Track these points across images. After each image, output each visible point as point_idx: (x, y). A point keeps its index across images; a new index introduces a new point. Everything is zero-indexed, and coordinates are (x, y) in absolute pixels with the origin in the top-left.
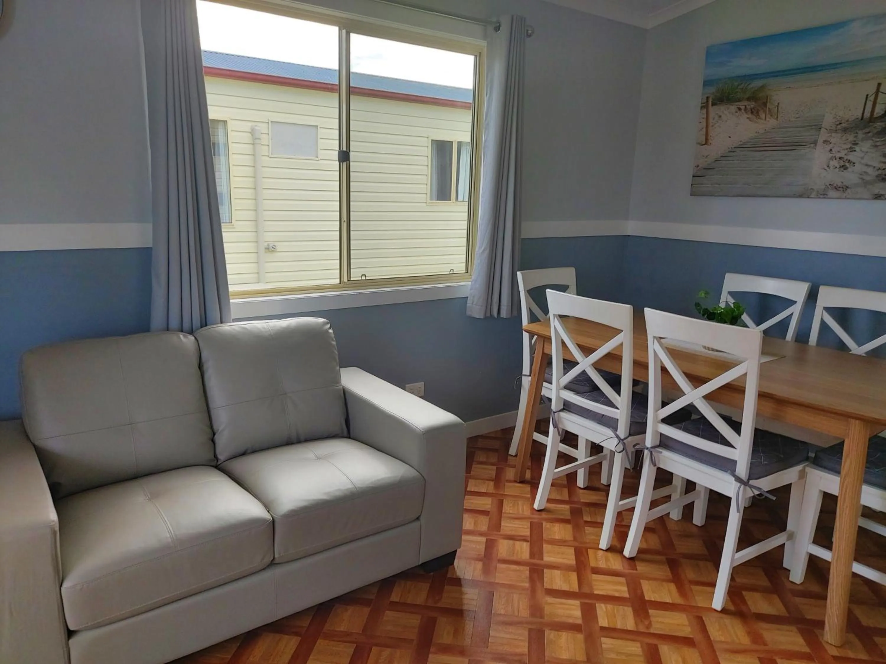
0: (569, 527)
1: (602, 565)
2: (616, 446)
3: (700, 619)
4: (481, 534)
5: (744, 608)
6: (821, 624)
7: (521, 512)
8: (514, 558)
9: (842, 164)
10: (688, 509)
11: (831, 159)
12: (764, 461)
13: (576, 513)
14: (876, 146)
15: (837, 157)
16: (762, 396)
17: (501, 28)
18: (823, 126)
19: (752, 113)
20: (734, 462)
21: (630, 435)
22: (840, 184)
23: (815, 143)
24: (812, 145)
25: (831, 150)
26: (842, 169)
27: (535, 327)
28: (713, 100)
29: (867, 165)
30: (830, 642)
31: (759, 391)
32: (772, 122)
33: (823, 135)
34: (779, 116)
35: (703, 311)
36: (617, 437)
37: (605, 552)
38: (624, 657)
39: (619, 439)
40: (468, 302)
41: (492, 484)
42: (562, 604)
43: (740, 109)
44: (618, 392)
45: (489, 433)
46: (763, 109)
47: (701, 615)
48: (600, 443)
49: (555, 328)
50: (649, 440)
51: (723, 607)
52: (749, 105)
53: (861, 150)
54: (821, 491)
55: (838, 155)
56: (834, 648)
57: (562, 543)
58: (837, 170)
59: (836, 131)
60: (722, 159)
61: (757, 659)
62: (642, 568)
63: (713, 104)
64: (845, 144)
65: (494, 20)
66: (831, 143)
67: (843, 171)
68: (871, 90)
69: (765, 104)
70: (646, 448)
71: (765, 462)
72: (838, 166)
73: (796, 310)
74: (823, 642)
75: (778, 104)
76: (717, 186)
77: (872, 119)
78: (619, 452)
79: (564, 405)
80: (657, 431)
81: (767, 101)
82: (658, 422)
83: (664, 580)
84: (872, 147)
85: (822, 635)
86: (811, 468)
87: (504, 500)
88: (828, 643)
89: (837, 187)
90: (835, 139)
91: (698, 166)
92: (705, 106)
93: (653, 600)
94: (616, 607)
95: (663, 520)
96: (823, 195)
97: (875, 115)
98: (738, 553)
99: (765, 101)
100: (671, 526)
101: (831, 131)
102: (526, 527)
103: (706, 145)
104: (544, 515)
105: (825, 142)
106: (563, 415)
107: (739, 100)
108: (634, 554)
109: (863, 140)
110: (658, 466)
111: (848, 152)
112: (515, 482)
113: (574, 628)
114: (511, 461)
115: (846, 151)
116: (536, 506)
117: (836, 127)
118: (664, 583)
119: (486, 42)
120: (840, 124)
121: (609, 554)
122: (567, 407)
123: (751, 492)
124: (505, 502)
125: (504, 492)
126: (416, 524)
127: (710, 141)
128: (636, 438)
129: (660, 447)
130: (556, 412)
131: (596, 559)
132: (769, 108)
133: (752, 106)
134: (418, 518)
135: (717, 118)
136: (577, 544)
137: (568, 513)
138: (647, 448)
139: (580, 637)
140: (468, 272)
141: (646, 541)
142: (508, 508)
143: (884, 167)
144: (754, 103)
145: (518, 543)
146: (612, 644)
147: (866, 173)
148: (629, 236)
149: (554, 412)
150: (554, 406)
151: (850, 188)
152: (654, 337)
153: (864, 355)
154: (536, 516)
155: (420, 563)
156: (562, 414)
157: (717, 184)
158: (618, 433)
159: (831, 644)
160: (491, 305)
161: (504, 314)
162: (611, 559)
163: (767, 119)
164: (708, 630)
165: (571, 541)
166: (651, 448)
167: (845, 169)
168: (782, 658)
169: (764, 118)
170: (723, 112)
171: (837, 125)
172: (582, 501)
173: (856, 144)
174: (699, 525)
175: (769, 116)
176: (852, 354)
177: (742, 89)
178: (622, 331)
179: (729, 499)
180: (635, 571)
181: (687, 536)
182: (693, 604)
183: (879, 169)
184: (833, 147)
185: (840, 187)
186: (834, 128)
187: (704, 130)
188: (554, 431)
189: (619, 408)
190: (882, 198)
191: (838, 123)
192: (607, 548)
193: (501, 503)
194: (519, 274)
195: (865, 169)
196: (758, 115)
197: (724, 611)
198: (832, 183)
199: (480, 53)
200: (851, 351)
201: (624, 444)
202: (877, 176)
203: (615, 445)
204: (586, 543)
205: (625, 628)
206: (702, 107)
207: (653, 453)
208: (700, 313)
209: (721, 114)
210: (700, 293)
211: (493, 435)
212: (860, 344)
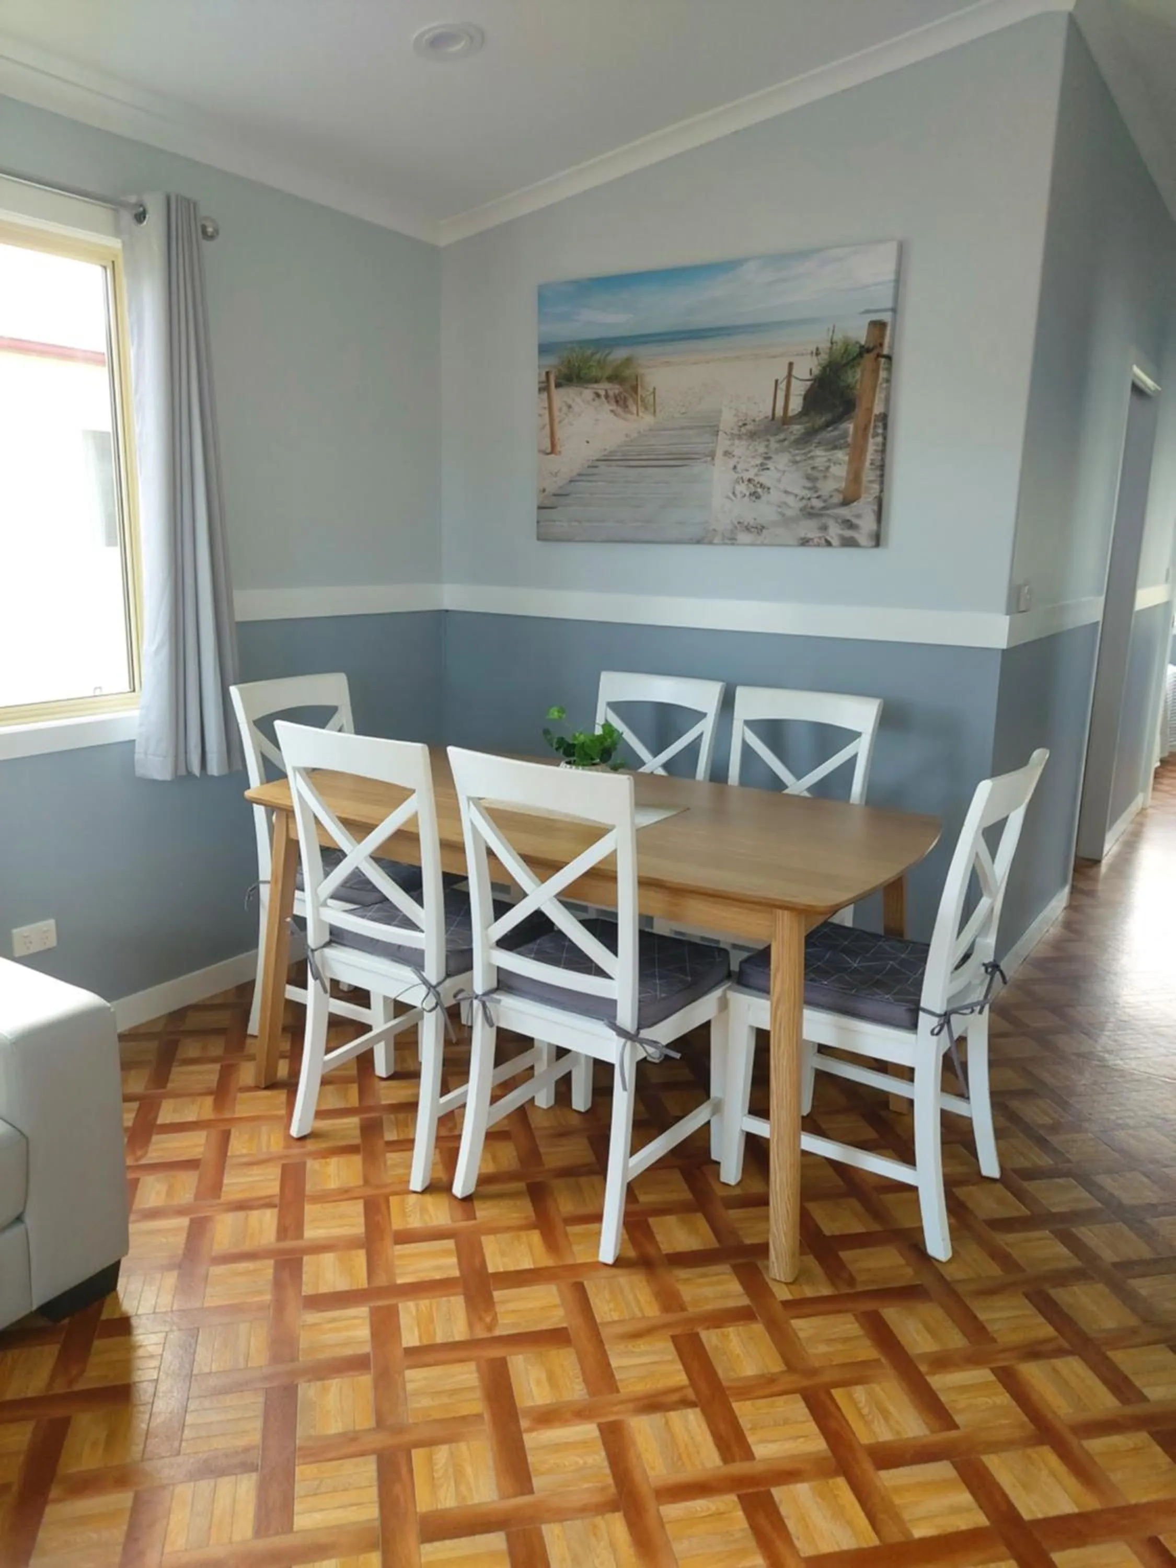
0: (357, 1160)
1: (415, 1222)
2: (425, 998)
3: (580, 1289)
4: (180, 1212)
5: (651, 1251)
6: (763, 1250)
7: (264, 1149)
8: (247, 1247)
9: (753, 489)
10: (564, 1086)
11: (737, 482)
12: (660, 994)
13: (370, 1129)
14: (796, 462)
15: (744, 478)
16: (645, 883)
17: (147, 216)
18: (721, 428)
19: (617, 402)
20: (613, 1003)
21: (448, 975)
22: (752, 523)
23: (712, 455)
24: (709, 459)
25: (735, 468)
26: (754, 498)
27: (272, 792)
28: (557, 378)
29: (786, 492)
30: (778, 1278)
31: (639, 877)
32: (648, 420)
33: (723, 443)
34: (657, 411)
35: (557, 743)
36: (425, 982)
37: (420, 1196)
38: (446, 1400)
39: (429, 986)
40: (137, 749)
41: (209, 1101)
42: (333, 1320)
43: (598, 395)
44: (419, 900)
45: (212, 997)
46: (632, 396)
47: (580, 1280)
48: (398, 996)
49: (299, 792)
50: (480, 980)
51: (617, 1255)
52: (611, 389)
53: (776, 468)
54: (751, 1027)
55: (747, 476)
56: (784, 1286)
57: (344, 1194)
58: (746, 499)
59: (740, 437)
60: (578, 478)
61: (670, 1339)
62: (484, 1212)
63: (558, 385)
64: (753, 457)
65: (133, 199)
66: (734, 456)
67: (754, 501)
68: (782, 374)
69: (635, 389)
70: (474, 996)
71: (663, 995)
72: (748, 494)
73: (706, 727)
74: (767, 1280)
75: (654, 389)
76: (576, 524)
77: (786, 420)
78: (430, 1011)
79: (331, 933)
80: (490, 965)
81: (637, 385)
82: (491, 948)
83: (521, 1228)
84: (791, 464)
85: (767, 1268)
86: (735, 991)
87: (233, 1131)
88: (775, 1280)
89: (749, 527)
90: (740, 448)
91: (544, 490)
92: (544, 388)
93: (502, 1270)
94: (434, 1301)
95: (523, 1113)
96: (731, 540)
97: (790, 414)
98: (634, 1157)
99: (635, 383)
100: (537, 1121)
101: (733, 436)
102: (272, 1177)
103: (553, 456)
104: (311, 1146)
105: (727, 453)
106: (331, 953)
107: (597, 381)
108: (471, 1189)
109: (777, 451)
110: (496, 1024)
111: (759, 471)
112: (257, 1088)
113: (357, 1364)
114: (252, 1047)
115: (757, 468)
116: (294, 1132)
117: (740, 431)
118: (523, 1234)
119: (119, 241)
120: (745, 425)
121: (428, 1199)
122: (337, 937)
123: (643, 1050)
124: (234, 1133)
125: (234, 1112)
126: (18, 1230)
127: (558, 448)
128: (457, 981)
129: (498, 992)
130: (316, 950)
131: (404, 1214)
132: (641, 396)
133: (617, 392)
134: (19, 1219)
135: (565, 409)
136: (370, 1191)
137: (357, 1132)
138: (477, 997)
139: (366, 1380)
140: (134, 691)
141: (494, 1158)
142: (238, 1146)
143: (809, 496)
144: (618, 386)
145: (255, 1215)
146: (425, 1379)
147: (785, 503)
148: (447, 611)
149: (313, 951)
150: (313, 937)
151: (767, 529)
152: (469, 799)
153: (806, 794)
154: (296, 1151)
155: (34, 1307)
156: (329, 952)
157: (576, 521)
158: (424, 974)
159: (779, 1281)
160: (186, 752)
161: (214, 769)
162: (431, 1209)
163: (641, 414)
164: (592, 1305)
165: (359, 1187)
166: (485, 994)
167: (756, 498)
168: (708, 1328)
169: (635, 412)
170: (573, 400)
171: (740, 427)
172: (384, 1102)
173: (769, 458)
174: (582, 1110)
175: (643, 409)
176: (788, 795)
177: (599, 362)
178: (413, 791)
179: (612, 1066)
180: (473, 1222)
181: (562, 1134)
182: (570, 1261)
183: (803, 498)
184: (738, 462)
185: (753, 527)
186: (736, 431)
187: (548, 427)
188: (315, 985)
189: (423, 927)
190: (811, 543)
191: (740, 424)
192: (424, 1187)
193: (226, 1137)
194: (234, 690)
195: (784, 498)
196: (625, 407)
197: (620, 1262)
198: (742, 521)
199: (113, 262)
200: (786, 787)
201: (438, 995)
202: (801, 510)
203: (422, 999)
204: (386, 1186)
205: (451, 1340)
206: (541, 390)
207: (488, 1004)
208: (552, 745)
209: (570, 402)
210: (552, 710)
211: (218, 1001)
212: (799, 777)
